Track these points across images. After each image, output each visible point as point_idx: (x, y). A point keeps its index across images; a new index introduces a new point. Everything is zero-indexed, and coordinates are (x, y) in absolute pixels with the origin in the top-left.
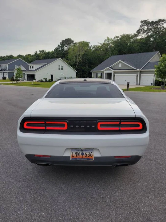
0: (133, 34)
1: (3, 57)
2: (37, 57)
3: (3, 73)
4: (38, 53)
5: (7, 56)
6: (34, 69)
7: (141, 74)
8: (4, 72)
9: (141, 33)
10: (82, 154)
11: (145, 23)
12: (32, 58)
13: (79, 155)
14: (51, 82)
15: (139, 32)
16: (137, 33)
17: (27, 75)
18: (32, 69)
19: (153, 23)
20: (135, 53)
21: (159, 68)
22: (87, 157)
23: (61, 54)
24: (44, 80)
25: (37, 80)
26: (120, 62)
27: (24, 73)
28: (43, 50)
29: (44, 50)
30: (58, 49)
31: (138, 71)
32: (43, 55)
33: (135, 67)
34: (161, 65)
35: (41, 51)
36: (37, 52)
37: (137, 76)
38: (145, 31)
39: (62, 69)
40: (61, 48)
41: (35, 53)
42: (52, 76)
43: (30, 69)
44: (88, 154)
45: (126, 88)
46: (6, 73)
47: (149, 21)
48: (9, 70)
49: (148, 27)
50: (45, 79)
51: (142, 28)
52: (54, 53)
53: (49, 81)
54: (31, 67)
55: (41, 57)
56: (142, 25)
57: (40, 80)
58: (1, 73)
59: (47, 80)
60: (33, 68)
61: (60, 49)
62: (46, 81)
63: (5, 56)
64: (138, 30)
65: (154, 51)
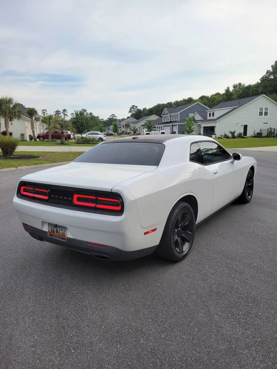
1: (179, 102)
2: (228, 96)
3: (173, 126)
4: (231, 89)
5: (184, 100)
6: (215, 117)
8: (173, 124)
10: (57, 231)
12: (221, 98)
13: (54, 231)
14: (242, 138)
17: (204, 127)
18: (212, 118)
22: (60, 236)
23: (271, 86)
24: (230, 135)
25: (218, 135)
27: (200, 125)
28: (240, 84)
29: (242, 83)
30: (266, 77)
32: (239, 91)
35: (237, 86)
36: (228, 88)
39: (266, 114)
40: (274, 76)
41: (226, 91)
42: (246, 127)
43: (209, 118)
44: (61, 232)
46: (176, 125)
48: (181, 121)
50: (231, 133)
52: (258, 86)
53: (240, 136)
54: (210, 114)
55: (234, 97)
57: (223, 134)
58: (170, 126)
59: (236, 134)
60: (213, 116)
61: (272, 77)
62: (234, 137)
63: (182, 99)
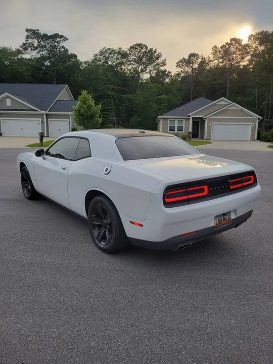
0: (14, 49)
7: (49, 120)
9: (30, 49)
10: (224, 219)
11: (34, 33)
13: (221, 221)
15: (25, 47)
16: (21, 49)
19: (45, 37)
20: (22, 83)
21: (79, 111)
22: (227, 222)
26: (8, 97)
31: (43, 115)
33: (37, 107)
34: (82, 107)
37: (43, 122)
38: (36, 48)
44: (227, 218)
45: (38, 141)
47: (39, 32)
49: (39, 42)
51: (30, 41)
56: (29, 36)
64: (24, 44)
65: (55, 82)
